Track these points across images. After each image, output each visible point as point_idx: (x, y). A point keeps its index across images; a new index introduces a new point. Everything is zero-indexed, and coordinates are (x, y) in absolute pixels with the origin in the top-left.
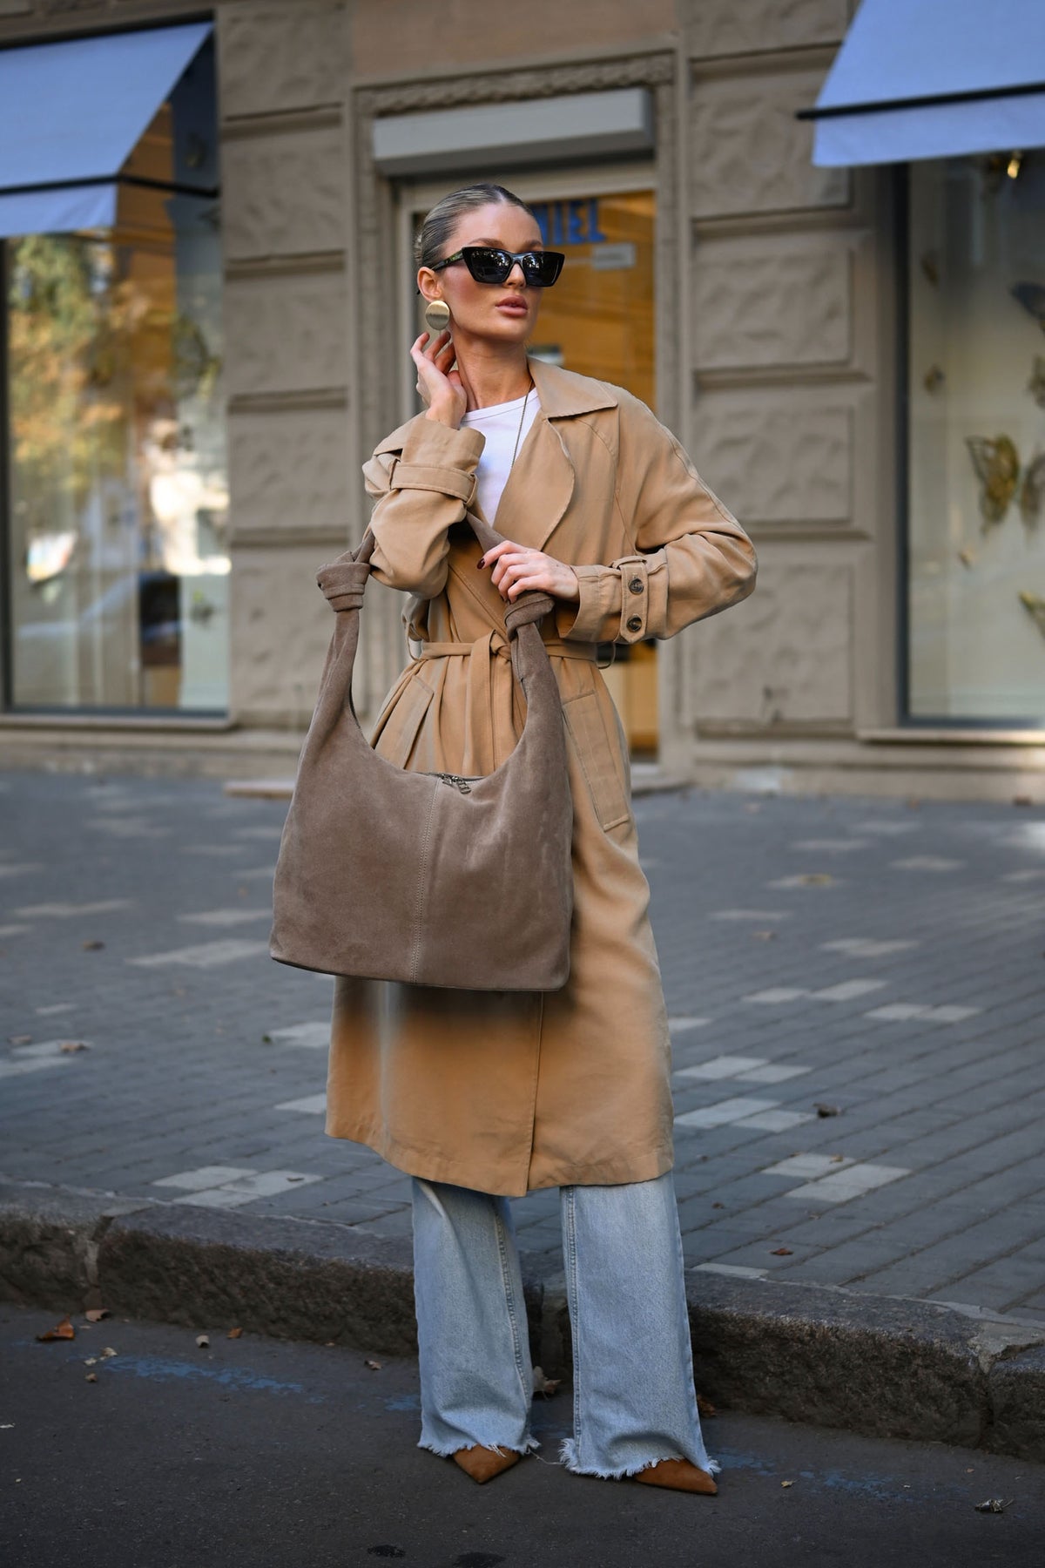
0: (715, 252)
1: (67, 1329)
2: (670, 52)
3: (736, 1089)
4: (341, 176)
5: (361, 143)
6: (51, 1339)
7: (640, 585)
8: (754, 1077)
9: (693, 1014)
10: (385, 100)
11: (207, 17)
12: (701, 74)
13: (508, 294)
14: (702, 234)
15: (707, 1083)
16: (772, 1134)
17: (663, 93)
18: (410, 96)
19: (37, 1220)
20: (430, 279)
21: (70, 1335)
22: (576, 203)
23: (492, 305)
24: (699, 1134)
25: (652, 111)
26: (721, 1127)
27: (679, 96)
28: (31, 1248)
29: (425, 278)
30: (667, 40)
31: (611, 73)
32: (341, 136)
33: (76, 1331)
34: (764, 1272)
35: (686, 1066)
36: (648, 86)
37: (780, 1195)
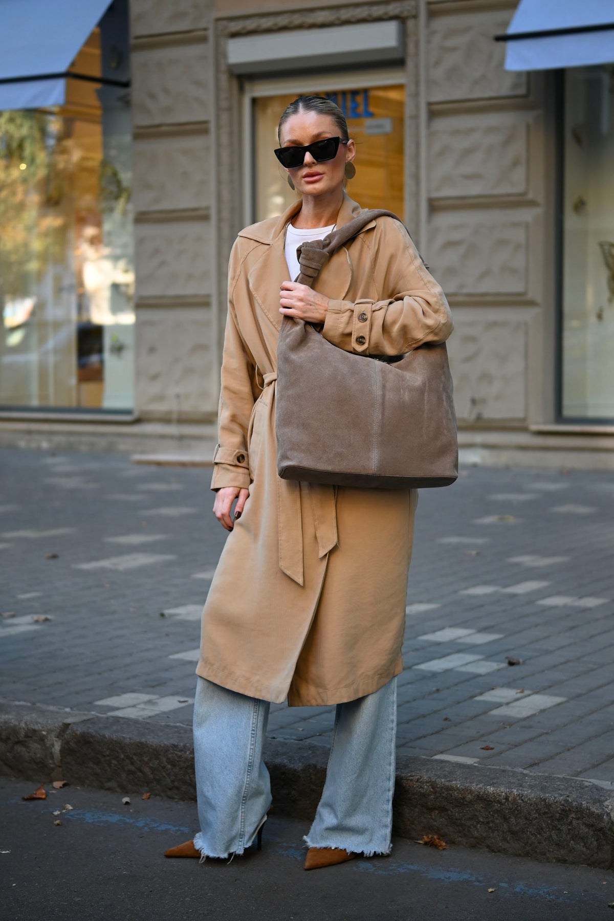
0: (441, 124)
1: (41, 793)
3: (456, 648)
4: (207, 74)
5: (220, 54)
6: (32, 799)
7: (365, 317)
8: (468, 640)
9: (429, 601)
10: (235, 27)
12: (434, 11)
14: (434, 112)
15: (438, 644)
16: (480, 676)
17: (410, 23)
18: (251, 24)
19: (23, 725)
21: (43, 797)
22: (355, 93)
23: (301, 178)
24: (434, 675)
25: (403, 35)
26: (447, 671)
27: (421, 25)
28: (19, 742)
31: (377, 11)
32: (207, 49)
33: (47, 794)
34: (476, 760)
35: (425, 634)
36: (401, 19)
37: (485, 713)
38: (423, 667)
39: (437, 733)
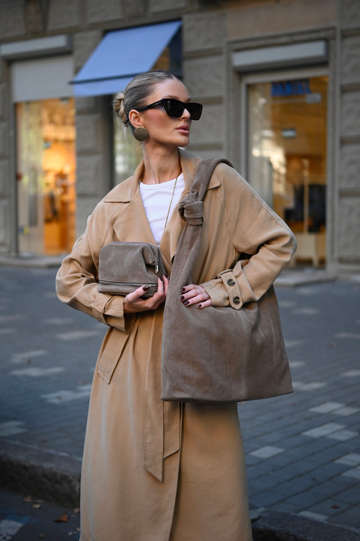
0: (349, 97)
1: (65, 518)
2: (334, 28)
3: (331, 418)
4: (222, 71)
5: (229, 60)
6: (59, 521)
7: (233, 282)
8: (339, 413)
9: (320, 381)
10: (237, 46)
11: (179, 19)
12: (345, 35)
13: (181, 123)
14: (344, 90)
15: (320, 415)
16: (341, 442)
17: (332, 43)
18: (246, 45)
19: (59, 472)
20: (137, 116)
21: (66, 520)
22: (301, 81)
23: (174, 129)
24: (313, 440)
25: (328, 48)
26: (322, 438)
27: (337, 44)
28: (57, 482)
29: (133, 115)
30: (333, 23)
31: (313, 36)
32: (222, 59)
33: (69, 518)
34: (326, 517)
35: (314, 406)
36: (326, 40)
37: (339, 474)
38: (308, 433)
39: (306, 491)
